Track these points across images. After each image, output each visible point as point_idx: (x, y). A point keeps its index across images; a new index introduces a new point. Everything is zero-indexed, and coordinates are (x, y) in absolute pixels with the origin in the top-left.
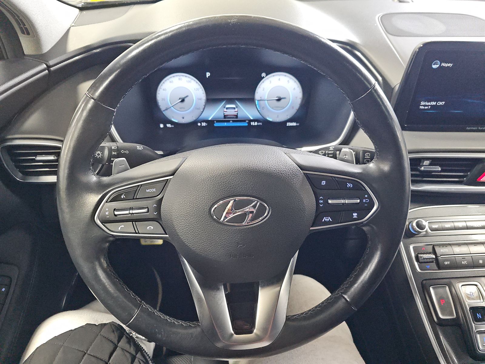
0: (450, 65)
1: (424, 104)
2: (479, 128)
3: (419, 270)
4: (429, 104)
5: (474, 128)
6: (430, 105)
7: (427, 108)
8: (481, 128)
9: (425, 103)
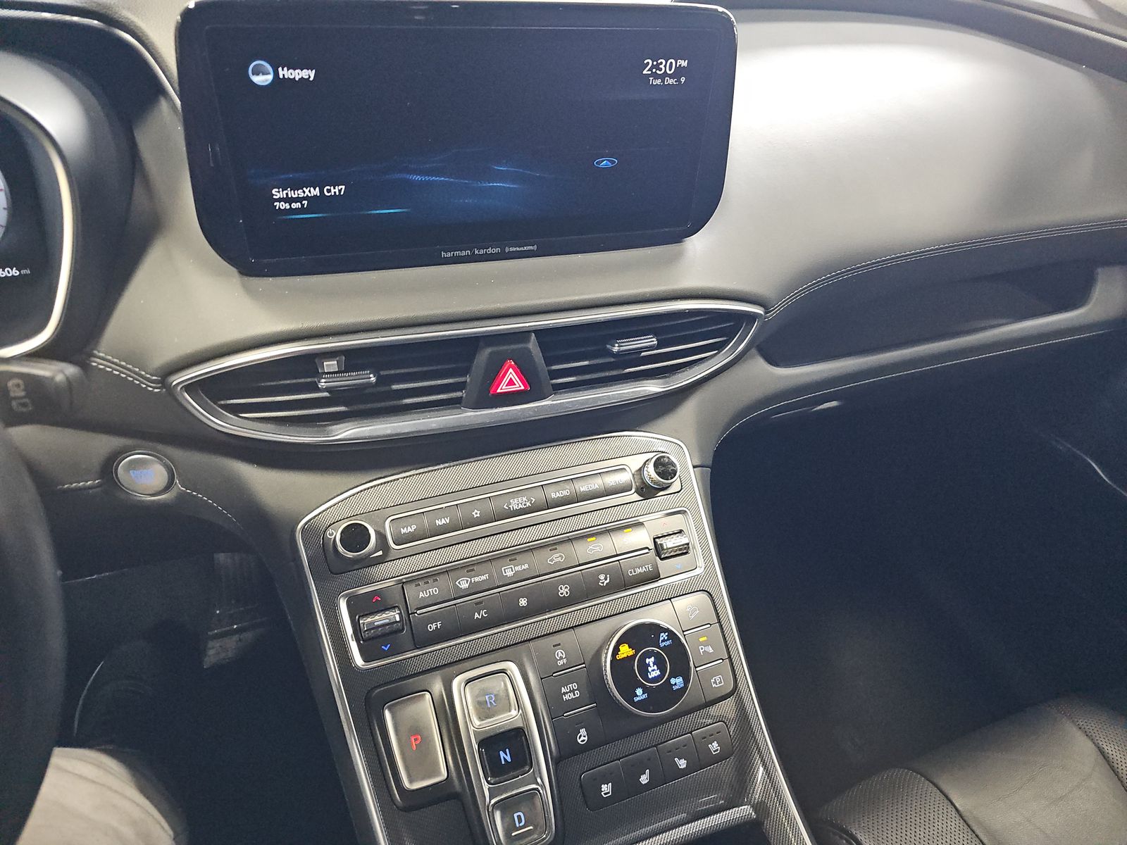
0: (309, 74)
1: (282, 194)
2: (476, 252)
3: (359, 661)
4: (300, 193)
5: (464, 253)
6: (304, 198)
7: (295, 205)
8: (482, 252)
9: (285, 192)
